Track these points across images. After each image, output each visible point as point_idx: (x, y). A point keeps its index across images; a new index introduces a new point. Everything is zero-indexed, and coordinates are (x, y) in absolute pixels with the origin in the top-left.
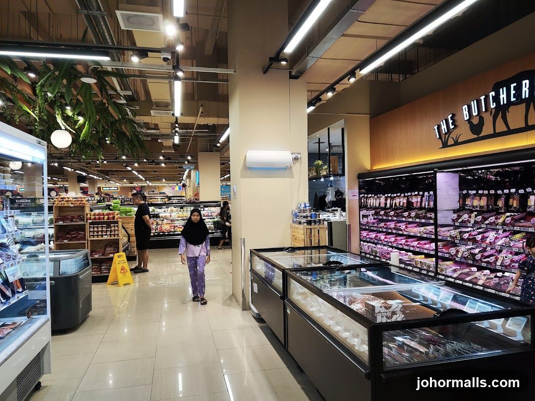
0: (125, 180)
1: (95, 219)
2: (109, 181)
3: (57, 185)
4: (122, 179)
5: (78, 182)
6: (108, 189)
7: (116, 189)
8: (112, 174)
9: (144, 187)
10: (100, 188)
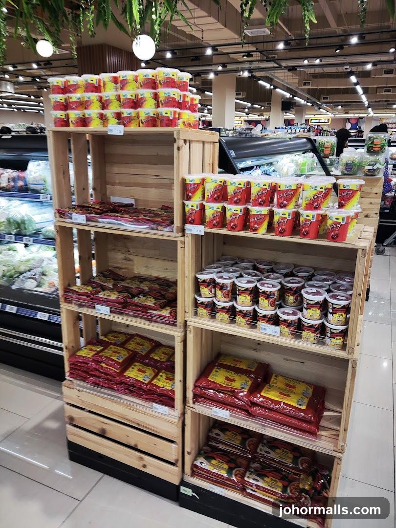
0: (340, 107)
1: (222, 219)
2: (320, 109)
3: (262, 117)
4: (336, 104)
5: (282, 110)
6: (318, 121)
7: (326, 121)
8: (324, 99)
9: (362, 118)
10: (309, 119)
